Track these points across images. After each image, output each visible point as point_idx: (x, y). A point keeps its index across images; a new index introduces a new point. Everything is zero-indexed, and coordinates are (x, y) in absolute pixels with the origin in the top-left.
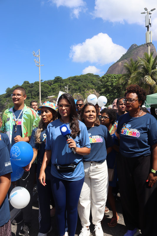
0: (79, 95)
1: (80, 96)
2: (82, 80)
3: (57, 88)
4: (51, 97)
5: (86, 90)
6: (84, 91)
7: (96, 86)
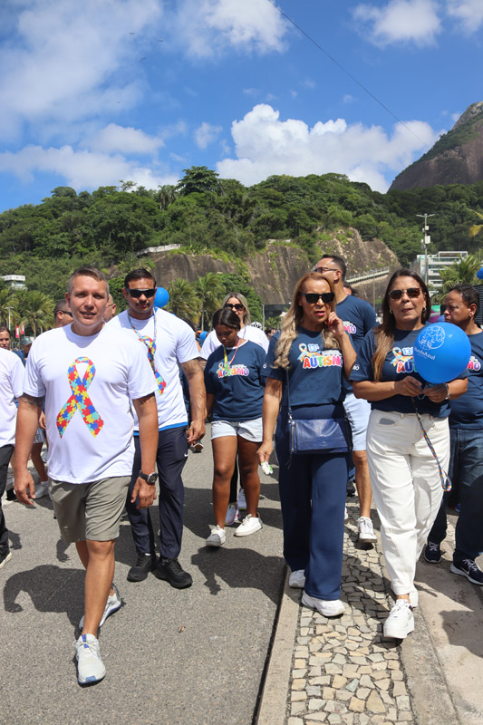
0: (288, 248)
1: (293, 250)
2: (304, 191)
3: (190, 214)
4: (161, 249)
5: (321, 230)
6: (309, 231)
7: (359, 214)
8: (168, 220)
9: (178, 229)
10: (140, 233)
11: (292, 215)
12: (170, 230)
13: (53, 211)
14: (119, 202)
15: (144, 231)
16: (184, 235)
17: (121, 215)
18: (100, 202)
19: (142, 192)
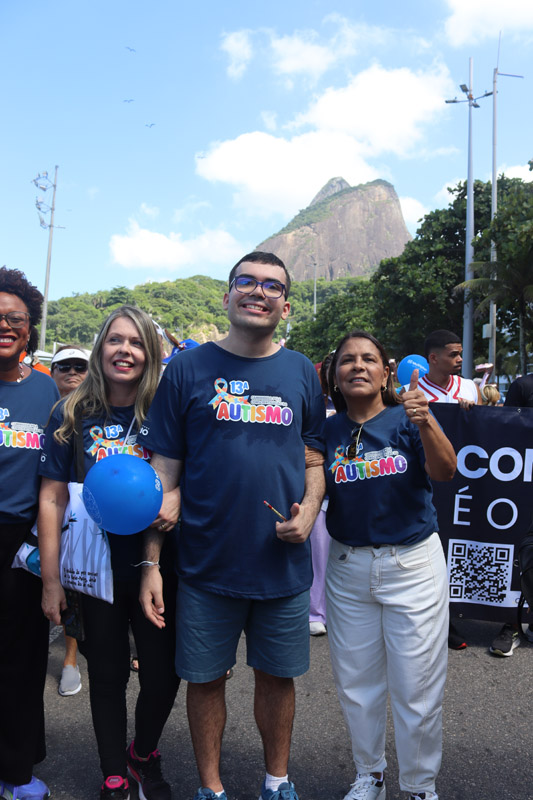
2: (182, 298)
5: (193, 326)
7: (218, 315)
11: (176, 319)
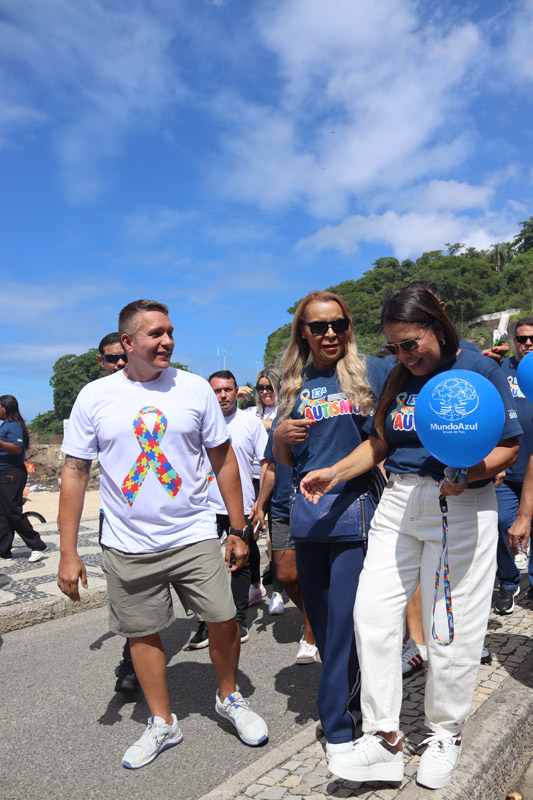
8: (503, 283)
9: (516, 291)
10: (470, 301)
12: (507, 294)
13: (374, 285)
14: (446, 266)
15: (475, 297)
16: (523, 297)
17: (447, 281)
18: (425, 270)
19: (472, 253)
